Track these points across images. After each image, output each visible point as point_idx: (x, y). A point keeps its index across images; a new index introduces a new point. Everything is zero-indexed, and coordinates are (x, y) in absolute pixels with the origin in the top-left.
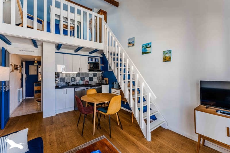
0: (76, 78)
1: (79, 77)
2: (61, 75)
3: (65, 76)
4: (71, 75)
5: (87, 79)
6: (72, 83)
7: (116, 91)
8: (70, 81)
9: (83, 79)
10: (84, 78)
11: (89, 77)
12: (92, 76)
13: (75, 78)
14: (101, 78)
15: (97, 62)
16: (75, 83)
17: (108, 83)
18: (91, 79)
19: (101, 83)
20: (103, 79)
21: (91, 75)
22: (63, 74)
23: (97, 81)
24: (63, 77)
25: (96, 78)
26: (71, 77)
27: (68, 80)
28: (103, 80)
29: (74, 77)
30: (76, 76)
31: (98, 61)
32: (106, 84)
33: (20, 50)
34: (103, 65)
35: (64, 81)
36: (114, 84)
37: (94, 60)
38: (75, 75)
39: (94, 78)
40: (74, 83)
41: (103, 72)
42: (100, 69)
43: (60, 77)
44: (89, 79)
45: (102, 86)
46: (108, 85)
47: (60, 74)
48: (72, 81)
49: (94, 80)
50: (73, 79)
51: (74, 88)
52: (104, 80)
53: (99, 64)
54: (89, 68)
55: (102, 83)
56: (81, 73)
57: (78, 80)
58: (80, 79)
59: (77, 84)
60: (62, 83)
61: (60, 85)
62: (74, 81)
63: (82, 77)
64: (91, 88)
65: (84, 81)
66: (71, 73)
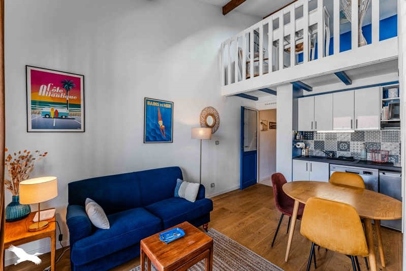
0: (352, 143)
1: (359, 143)
2: (317, 136)
3: (324, 137)
4: (338, 135)
5: (390, 148)
6: (339, 154)
8: (335, 149)
9: (373, 148)
10: (377, 145)
11: (398, 144)
13: (348, 144)
16: (350, 156)
22: (321, 135)
24: (321, 140)
26: (339, 140)
27: (331, 146)
29: (346, 140)
30: (352, 140)
33: (266, 104)
35: (322, 148)
38: (347, 136)
40: (347, 154)
43: (315, 139)
44: (398, 149)
47: (315, 135)
48: (341, 150)
50: (343, 145)
51: (328, 164)
56: (367, 131)
58: (363, 146)
59: (352, 158)
60: (318, 151)
61: (314, 155)
62: (346, 150)
63: (369, 143)
64: (381, 174)
65: (376, 154)
66: (338, 133)
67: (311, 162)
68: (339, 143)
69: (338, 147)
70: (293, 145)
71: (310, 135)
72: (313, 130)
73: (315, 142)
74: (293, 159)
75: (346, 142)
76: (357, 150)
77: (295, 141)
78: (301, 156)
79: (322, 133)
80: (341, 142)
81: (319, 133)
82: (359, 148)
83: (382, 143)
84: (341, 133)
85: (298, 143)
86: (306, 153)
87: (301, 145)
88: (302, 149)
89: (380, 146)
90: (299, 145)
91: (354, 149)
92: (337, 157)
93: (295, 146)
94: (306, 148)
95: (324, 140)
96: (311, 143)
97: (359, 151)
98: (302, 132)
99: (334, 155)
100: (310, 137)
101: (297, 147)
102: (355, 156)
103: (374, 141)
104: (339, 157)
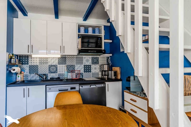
0: (58, 66)
1: (63, 65)
2: (31, 60)
3: (38, 62)
4: (49, 60)
5: (80, 68)
6: (50, 76)
7: (135, 101)
8: (47, 72)
9: (71, 69)
10: (73, 66)
11: (83, 65)
12: (89, 63)
13: (56, 66)
14: (106, 68)
15: (97, 34)
17: (119, 77)
18: (88, 69)
19: (106, 77)
20: (110, 68)
21: (87, 61)
23: (100, 73)
24: (35, 64)
25: (97, 66)
26: (50, 64)
27: (43, 70)
28: (110, 72)
29: (54, 64)
30: (59, 63)
31: (100, 32)
32: (116, 80)
34: (111, 41)
35: (36, 72)
36: (129, 81)
37: (90, 30)
38: (57, 61)
39: (93, 66)
40: (55, 76)
41: (111, 55)
42: (103, 48)
43: (30, 64)
44: (83, 69)
45: (107, 83)
46: (121, 82)
47: (30, 59)
48: (52, 73)
49: (93, 71)
50: (53, 68)
51: (45, 86)
52: (111, 70)
53: (101, 38)
54: (80, 47)
55: (108, 78)
57: (62, 70)
58: (66, 68)
59: (59, 78)
60: (32, 75)
61: (29, 79)
62: (54, 72)
63: (69, 65)
64: (81, 87)
65: (73, 73)
66: (49, 58)
67: (28, 87)
68: (50, 66)
69: (49, 70)
70: (7, 70)
71: (25, 59)
72: (29, 54)
73: (30, 67)
74: (7, 86)
75: (54, 66)
76: (62, 71)
77: (10, 65)
78: (16, 82)
79: (36, 58)
80: (52, 66)
81: (34, 58)
82: (63, 70)
83: (76, 65)
84: (51, 58)
85: (14, 68)
86: (21, 78)
87: (17, 69)
88: (16, 74)
89: (75, 67)
90: (14, 70)
91: (60, 71)
92: (49, 78)
93: (10, 71)
94: (21, 73)
95: (38, 64)
96: (26, 67)
97: (63, 72)
98: (17, 56)
99: (47, 77)
100: (25, 61)
101: (12, 71)
102: (61, 77)
103: (72, 64)
104: (51, 78)
